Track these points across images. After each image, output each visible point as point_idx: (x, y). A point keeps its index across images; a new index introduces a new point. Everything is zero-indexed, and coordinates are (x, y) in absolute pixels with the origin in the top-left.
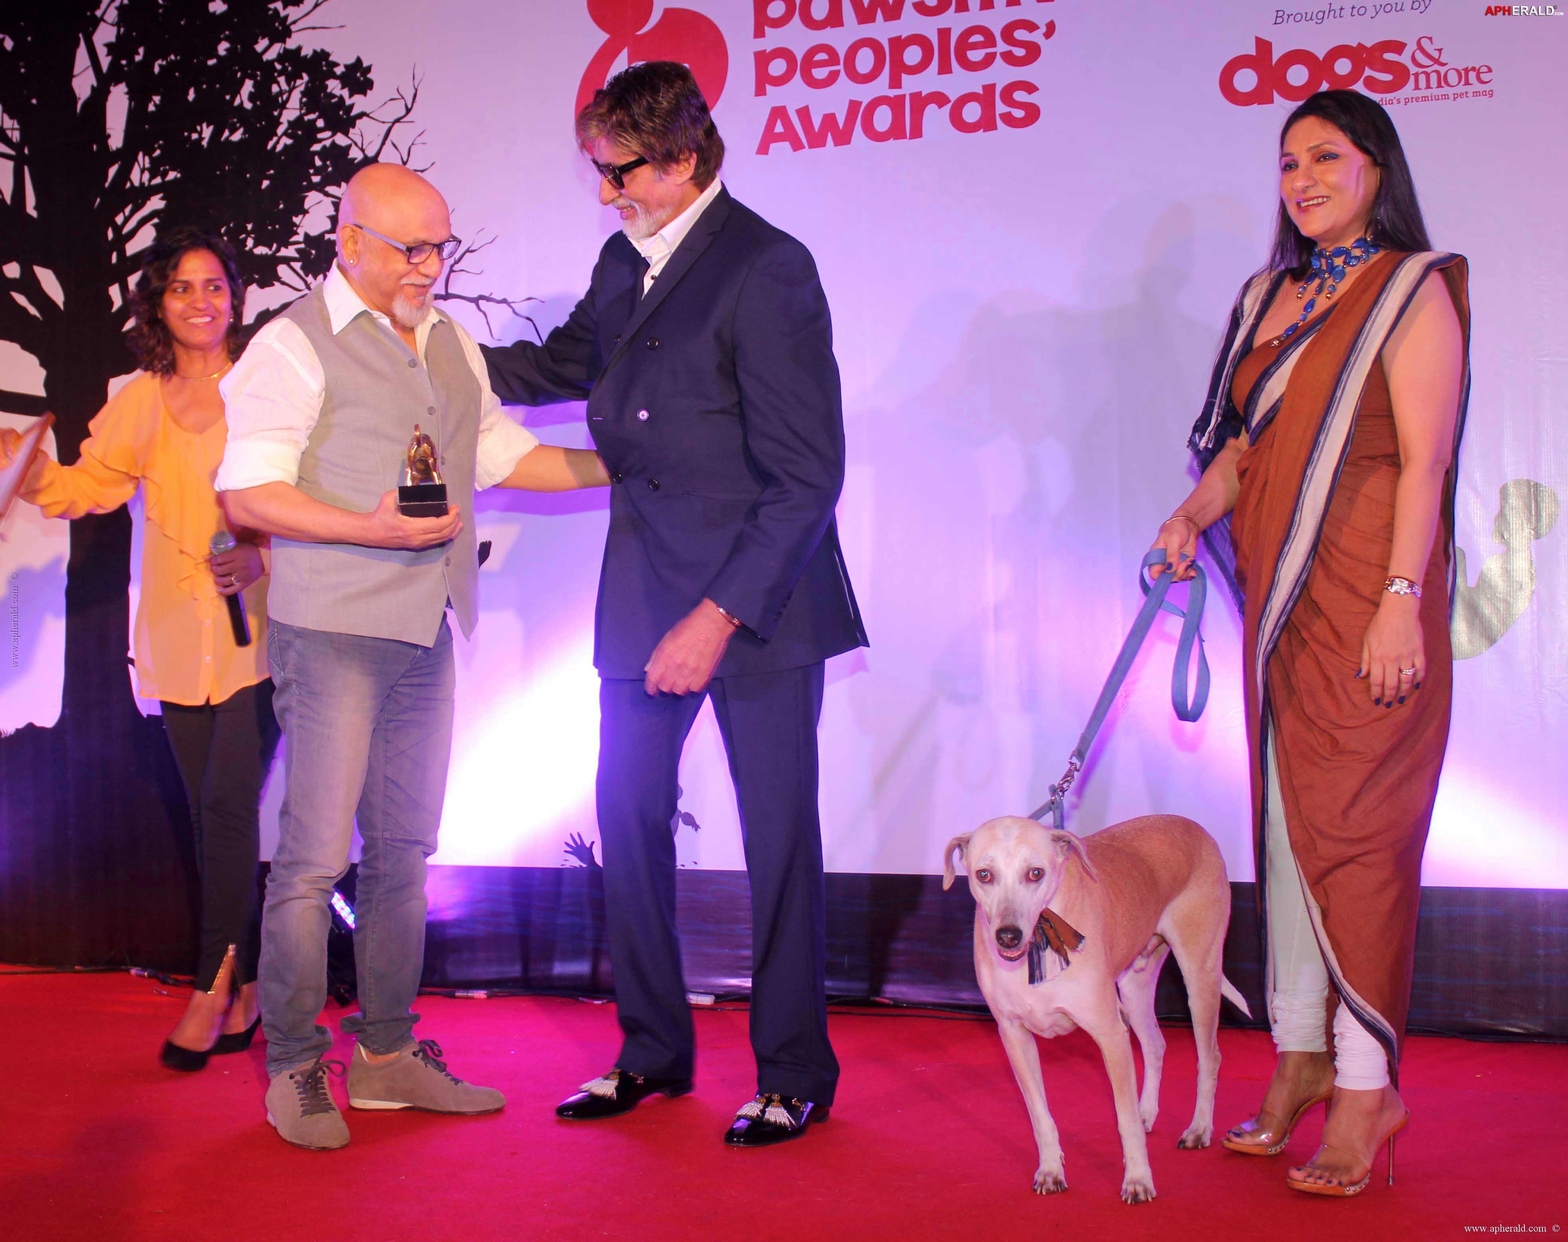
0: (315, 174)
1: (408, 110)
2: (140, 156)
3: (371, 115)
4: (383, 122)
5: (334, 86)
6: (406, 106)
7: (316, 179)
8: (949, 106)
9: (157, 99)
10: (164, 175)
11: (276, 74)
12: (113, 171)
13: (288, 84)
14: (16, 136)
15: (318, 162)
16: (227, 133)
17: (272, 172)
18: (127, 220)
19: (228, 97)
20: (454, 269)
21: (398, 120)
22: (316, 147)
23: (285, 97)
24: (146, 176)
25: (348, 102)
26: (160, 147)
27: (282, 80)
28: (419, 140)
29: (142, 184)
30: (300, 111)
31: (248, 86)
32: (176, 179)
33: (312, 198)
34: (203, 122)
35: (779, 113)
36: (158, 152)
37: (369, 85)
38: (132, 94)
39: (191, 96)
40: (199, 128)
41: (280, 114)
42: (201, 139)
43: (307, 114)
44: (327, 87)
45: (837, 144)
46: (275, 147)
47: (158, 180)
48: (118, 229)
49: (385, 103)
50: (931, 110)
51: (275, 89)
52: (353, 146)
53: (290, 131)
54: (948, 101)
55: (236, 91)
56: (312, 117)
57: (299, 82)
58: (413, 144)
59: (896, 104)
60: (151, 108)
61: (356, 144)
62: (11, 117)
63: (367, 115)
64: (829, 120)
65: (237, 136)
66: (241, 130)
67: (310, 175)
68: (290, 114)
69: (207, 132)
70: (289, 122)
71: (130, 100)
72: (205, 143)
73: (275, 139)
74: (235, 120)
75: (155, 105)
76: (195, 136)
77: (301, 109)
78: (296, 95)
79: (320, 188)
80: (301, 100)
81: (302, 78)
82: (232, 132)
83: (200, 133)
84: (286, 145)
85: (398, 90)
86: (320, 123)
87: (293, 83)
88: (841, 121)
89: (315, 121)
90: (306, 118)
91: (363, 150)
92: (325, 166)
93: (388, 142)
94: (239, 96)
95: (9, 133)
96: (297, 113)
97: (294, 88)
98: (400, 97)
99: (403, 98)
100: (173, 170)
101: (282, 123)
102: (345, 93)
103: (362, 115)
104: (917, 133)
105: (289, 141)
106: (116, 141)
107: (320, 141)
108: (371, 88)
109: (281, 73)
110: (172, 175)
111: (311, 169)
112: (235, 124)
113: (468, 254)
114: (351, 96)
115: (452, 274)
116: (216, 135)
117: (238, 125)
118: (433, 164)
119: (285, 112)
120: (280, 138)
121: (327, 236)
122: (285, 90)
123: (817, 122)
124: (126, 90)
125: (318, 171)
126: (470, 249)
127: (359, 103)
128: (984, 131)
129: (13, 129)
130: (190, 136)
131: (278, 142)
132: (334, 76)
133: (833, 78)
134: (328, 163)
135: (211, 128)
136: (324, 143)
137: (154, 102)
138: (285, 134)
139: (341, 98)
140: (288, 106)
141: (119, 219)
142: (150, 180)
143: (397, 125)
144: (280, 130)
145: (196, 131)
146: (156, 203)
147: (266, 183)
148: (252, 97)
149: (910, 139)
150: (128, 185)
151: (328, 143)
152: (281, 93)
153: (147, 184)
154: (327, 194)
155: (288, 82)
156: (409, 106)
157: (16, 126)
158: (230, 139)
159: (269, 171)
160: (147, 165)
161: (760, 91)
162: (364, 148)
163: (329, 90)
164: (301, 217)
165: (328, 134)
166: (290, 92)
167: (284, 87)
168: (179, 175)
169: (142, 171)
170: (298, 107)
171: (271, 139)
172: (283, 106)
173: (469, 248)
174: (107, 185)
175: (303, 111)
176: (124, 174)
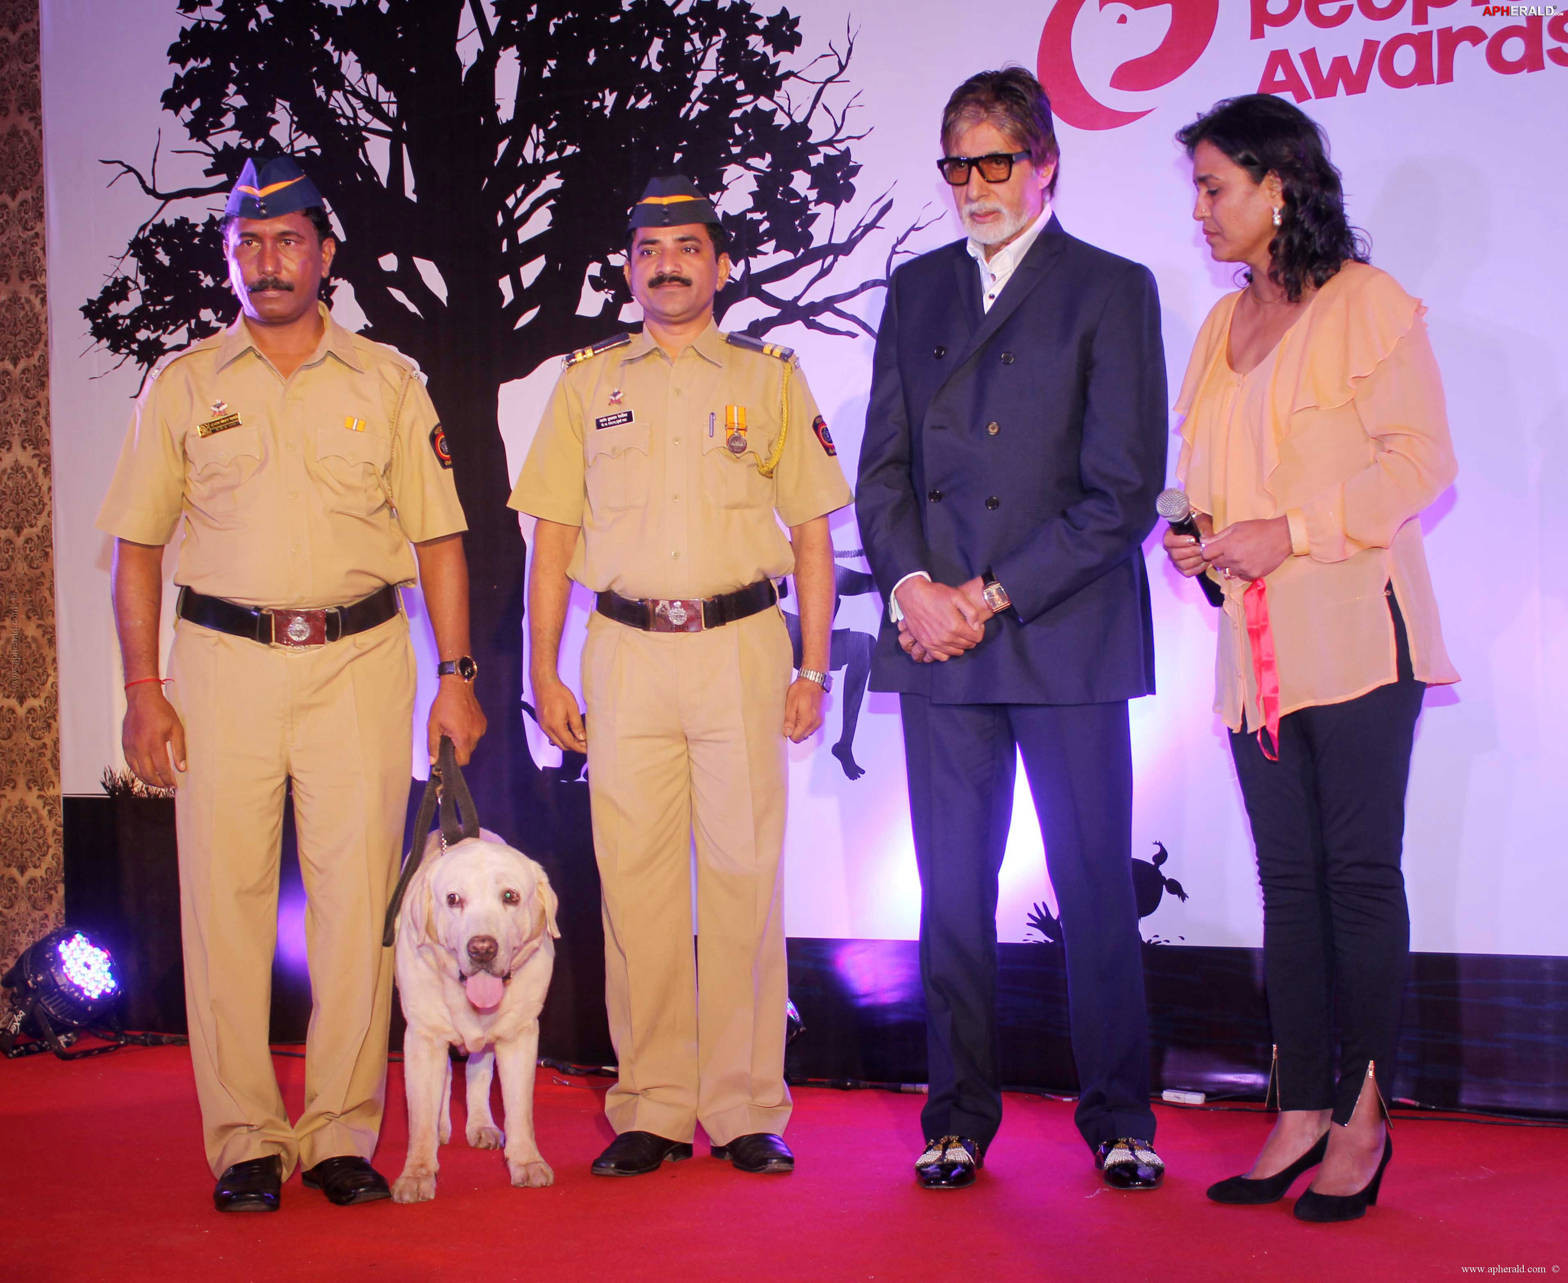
0: (734, 145)
1: (842, 68)
2: (534, 130)
3: (798, 75)
4: (814, 83)
5: (755, 42)
6: (840, 62)
7: (736, 150)
8: (1484, 45)
9: (552, 63)
10: (562, 149)
11: (689, 31)
12: (502, 147)
13: (703, 41)
14: (392, 110)
15: (738, 131)
16: (632, 100)
17: (685, 143)
18: (519, 202)
19: (633, 59)
20: (897, 250)
21: (830, 80)
22: (736, 113)
23: (699, 57)
24: (541, 151)
25: (773, 60)
26: (556, 118)
27: (696, 37)
28: (855, 102)
29: (536, 161)
30: (717, 73)
31: (657, 45)
32: (574, 153)
33: (732, 172)
34: (606, 89)
35: (1279, 58)
36: (554, 124)
37: (797, 39)
38: (523, 59)
39: (592, 59)
40: (600, 95)
41: (694, 77)
42: (603, 107)
43: (724, 75)
44: (748, 42)
45: (1349, 92)
46: (688, 114)
47: (554, 156)
48: (508, 213)
49: (816, 60)
50: (1464, 48)
51: (688, 47)
52: (779, 110)
53: (705, 96)
54: (1485, 37)
55: (643, 52)
56: (731, 78)
57: (715, 39)
58: (848, 107)
59: (1421, 43)
60: (546, 74)
61: (782, 109)
62: (387, 90)
63: (795, 75)
64: (1340, 63)
65: (644, 104)
66: (649, 96)
67: (729, 145)
68: (705, 77)
69: (610, 99)
70: (704, 84)
71: (522, 65)
72: (607, 112)
73: (688, 105)
74: (643, 85)
75: (551, 70)
76: (596, 104)
77: (718, 70)
78: (712, 54)
79: (740, 159)
80: (717, 59)
81: (719, 34)
82: (639, 98)
83: (602, 101)
84: (700, 111)
85: (830, 44)
86: (740, 86)
87: (708, 40)
88: (1354, 65)
89: (734, 83)
90: (724, 80)
91: (789, 115)
92: (746, 135)
93: (819, 105)
94: (646, 57)
95: (385, 106)
96: (714, 75)
97: (710, 46)
98: (833, 53)
99: (836, 54)
100: (571, 145)
101: (696, 87)
102: (769, 50)
103: (789, 75)
104: (1446, 76)
105: (705, 108)
106: (506, 113)
107: (740, 106)
108: (799, 44)
109: (694, 29)
110: (570, 150)
111: (730, 139)
112: (643, 89)
113: (913, 232)
114: (775, 53)
115: (895, 256)
116: (620, 102)
117: (646, 90)
118: (871, 129)
119: (699, 74)
120: (694, 104)
121: (749, 216)
122: (700, 49)
123: (1325, 68)
124: (517, 54)
125: (738, 141)
126: (915, 227)
127: (785, 61)
128: (1529, 71)
129: (389, 102)
130: (590, 105)
131: (691, 109)
132: (757, 31)
133: (1345, 13)
134: (750, 131)
135: (615, 94)
136: (744, 108)
137: (550, 67)
138: (700, 99)
139: (765, 55)
140: (703, 67)
141: (510, 202)
142: (545, 156)
143: (829, 85)
144: (694, 95)
145: (597, 99)
146: (552, 182)
147: (678, 156)
148: (661, 58)
149: (1438, 83)
150: (521, 162)
151: (749, 108)
152: (694, 52)
153: (541, 160)
154: (749, 168)
155: (703, 40)
156: (844, 63)
157: (393, 99)
158: (636, 107)
159: (682, 142)
160: (542, 140)
161: (1257, 33)
162: (791, 112)
163: (750, 48)
164: (718, 194)
165: (749, 98)
166: (705, 50)
167: (699, 45)
168: (578, 150)
169: (536, 147)
170: (715, 68)
171: (684, 106)
172: (697, 67)
173: (914, 225)
174: (496, 163)
175: (720, 73)
176: (516, 150)
